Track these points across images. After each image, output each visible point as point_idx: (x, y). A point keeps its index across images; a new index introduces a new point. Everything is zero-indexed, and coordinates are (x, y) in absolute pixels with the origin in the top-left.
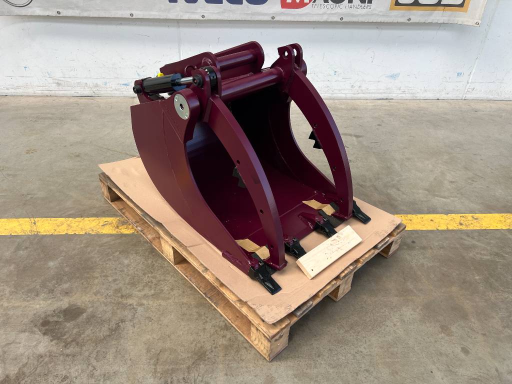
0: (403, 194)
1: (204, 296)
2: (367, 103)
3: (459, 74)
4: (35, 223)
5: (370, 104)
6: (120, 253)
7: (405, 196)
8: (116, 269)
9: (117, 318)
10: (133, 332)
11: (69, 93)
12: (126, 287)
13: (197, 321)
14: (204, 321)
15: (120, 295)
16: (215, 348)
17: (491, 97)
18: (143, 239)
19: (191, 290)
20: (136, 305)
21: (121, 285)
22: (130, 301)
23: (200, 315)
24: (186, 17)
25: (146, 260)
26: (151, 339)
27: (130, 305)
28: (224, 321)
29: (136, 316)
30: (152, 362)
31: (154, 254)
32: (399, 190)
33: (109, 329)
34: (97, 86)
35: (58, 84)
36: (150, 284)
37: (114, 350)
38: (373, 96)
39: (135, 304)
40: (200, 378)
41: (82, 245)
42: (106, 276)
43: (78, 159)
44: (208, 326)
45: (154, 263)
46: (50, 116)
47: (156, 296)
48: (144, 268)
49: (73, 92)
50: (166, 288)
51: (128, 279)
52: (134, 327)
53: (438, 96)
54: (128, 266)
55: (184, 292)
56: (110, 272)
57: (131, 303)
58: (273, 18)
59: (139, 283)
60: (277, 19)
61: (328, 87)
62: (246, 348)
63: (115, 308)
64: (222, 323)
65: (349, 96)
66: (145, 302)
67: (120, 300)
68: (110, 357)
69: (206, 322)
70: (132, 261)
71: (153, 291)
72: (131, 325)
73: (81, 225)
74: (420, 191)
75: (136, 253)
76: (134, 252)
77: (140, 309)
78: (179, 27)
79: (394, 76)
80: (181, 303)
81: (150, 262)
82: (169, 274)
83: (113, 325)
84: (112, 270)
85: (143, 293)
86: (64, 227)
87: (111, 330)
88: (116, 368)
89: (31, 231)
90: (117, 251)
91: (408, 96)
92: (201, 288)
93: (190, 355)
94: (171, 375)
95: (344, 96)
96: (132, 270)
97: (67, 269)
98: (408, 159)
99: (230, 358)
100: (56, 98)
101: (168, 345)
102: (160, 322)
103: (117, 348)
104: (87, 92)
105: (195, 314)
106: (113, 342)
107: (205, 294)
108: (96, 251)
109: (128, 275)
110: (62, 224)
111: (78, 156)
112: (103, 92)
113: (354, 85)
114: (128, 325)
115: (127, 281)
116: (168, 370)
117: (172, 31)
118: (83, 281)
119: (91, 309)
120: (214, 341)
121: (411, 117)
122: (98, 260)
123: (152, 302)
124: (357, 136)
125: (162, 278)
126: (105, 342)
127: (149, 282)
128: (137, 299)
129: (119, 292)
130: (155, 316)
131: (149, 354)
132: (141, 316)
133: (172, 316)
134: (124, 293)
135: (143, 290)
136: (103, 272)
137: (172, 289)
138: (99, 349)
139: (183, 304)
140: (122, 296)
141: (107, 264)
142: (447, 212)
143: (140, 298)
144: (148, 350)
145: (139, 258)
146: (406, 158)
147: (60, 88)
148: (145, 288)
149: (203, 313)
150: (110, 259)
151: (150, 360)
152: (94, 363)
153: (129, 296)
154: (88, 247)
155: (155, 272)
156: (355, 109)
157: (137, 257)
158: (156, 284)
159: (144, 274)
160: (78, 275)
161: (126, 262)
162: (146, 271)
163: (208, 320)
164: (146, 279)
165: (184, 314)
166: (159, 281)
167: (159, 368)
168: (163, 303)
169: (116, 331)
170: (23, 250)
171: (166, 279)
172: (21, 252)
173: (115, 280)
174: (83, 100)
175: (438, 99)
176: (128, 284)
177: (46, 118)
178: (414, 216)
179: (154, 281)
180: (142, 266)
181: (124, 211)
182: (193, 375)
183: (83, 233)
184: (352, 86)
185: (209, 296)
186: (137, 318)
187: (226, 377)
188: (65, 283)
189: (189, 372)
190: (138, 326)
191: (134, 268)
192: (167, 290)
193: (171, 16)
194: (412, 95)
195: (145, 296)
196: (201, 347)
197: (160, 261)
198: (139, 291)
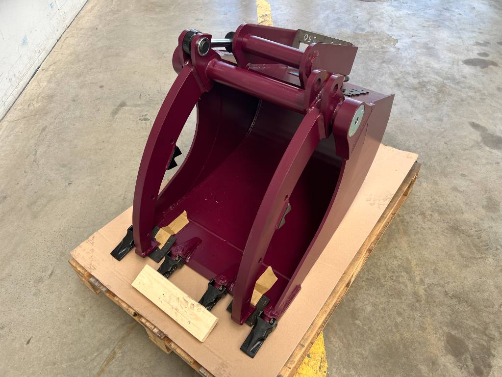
6: (357, 319)
8: (383, 317)
9: (446, 299)
10: (454, 282)
12: (405, 300)
13: (424, 234)
14: (422, 229)
15: (417, 304)
16: (444, 220)
19: (392, 242)
20: (424, 285)
21: (404, 306)
22: (422, 292)
23: (417, 233)
26: (454, 266)
27: (426, 291)
29: (437, 283)
30: (475, 262)
33: (459, 304)
36: (394, 278)
37: (478, 293)
39: (423, 287)
40: (473, 228)
42: (396, 325)
44: (426, 226)
45: (364, 279)
47: (408, 270)
48: (374, 288)
50: (396, 262)
51: (394, 301)
52: (449, 282)
53: (55, 38)
54: (374, 305)
55: (396, 247)
56: (388, 322)
57: (423, 291)
59: (395, 289)
62: (436, 202)
63: (435, 305)
64: (419, 217)
66: (418, 279)
67: (423, 302)
68: (486, 295)
69: (422, 227)
70: (366, 303)
71: (403, 274)
72: (448, 285)
75: (353, 300)
76: (352, 304)
77: (427, 281)
79: (25, 42)
80: (409, 248)
81: (363, 284)
82: (376, 263)
83: (454, 301)
84: (385, 322)
85: (408, 283)
87: (460, 302)
88: (492, 288)
90: (355, 324)
93: (458, 237)
94: (479, 247)
96: (380, 300)
99: (448, 211)
101: (455, 252)
102: (435, 261)
103: (475, 292)
105: (417, 236)
106: (471, 297)
108: (359, 350)
109: (389, 302)
114: (449, 288)
115: (397, 301)
116: (476, 249)
118: (411, 350)
119: (445, 328)
120: (438, 222)
122: (374, 343)
123: (416, 272)
124: (123, 105)
125: (383, 268)
126: (474, 303)
127: (392, 279)
128: (417, 286)
129: (413, 305)
130: (431, 267)
131: (469, 265)
132: (434, 278)
133: (426, 253)
134: (414, 300)
135: (403, 283)
136: (391, 331)
137: (396, 257)
138: (482, 307)
139: (410, 246)
140: (417, 301)
141: (377, 330)
143: (415, 283)
144: (466, 266)
145: (359, 296)
148: (401, 281)
149: (414, 231)
150: (369, 328)
151: (474, 263)
152: (497, 306)
153: (415, 294)
154: (354, 364)
155: (377, 276)
157: (359, 298)
158: (393, 272)
159: (383, 286)
160: (404, 360)
162: (378, 285)
163: (419, 227)
164: (389, 283)
165: (420, 244)
166: (388, 270)
167: (479, 256)
168: (414, 263)
169: (459, 297)
171: (383, 263)
173: (399, 314)
175: (58, 41)
176: (401, 299)
179: (389, 274)
180: (372, 290)
182: (473, 233)
186: (438, 282)
187: (465, 213)
188: (420, 371)
189: (472, 236)
190: (446, 279)
191: (376, 297)
192: (397, 261)
195: (411, 279)
196: (447, 229)
198: (406, 286)
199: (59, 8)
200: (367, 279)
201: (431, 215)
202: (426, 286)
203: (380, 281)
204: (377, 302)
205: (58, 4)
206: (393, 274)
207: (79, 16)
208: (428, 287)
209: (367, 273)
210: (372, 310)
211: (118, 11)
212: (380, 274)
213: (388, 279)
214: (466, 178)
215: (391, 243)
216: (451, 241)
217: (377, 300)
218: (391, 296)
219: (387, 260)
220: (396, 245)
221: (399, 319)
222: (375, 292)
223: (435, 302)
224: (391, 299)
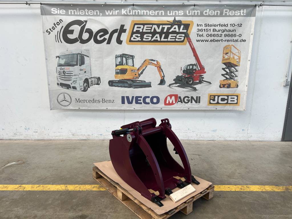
0: (218, 177)
1: (134, 212)
2: (204, 142)
3: (243, 130)
4: (67, 187)
5: (206, 143)
7: (218, 178)
8: (99, 203)
11: (76, 138)
12: (103, 209)
15: (101, 211)
17: (261, 140)
20: (107, 215)
21: (101, 208)
22: (105, 214)
24: (128, 109)
25: (110, 200)
29: (107, 218)
32: (215, 176)
34: (89, 135)
35: (73, 135)
36: (112, 208)
38: (207, 139)
41: (86, 194)
42: (95, 205)
43: (82, 164)
45: (114, 201)
46: (69, 147)
47: (115, 212)
49: (78, 138)
50: (119, 210)
53: (236, 139)
54: (104, 202)
55: (126, 211)
56: (97, 204)
58: (161, 109)
59: (108, 207)
60: (163, 109)
61: (186, 135)
63: (99, 216)
65: (196, 139)
66: (111, 214)
67: (101, 213)
70: (105, 200)
71: (114, 210)
73: (85, 187)
74: (225, 176)
76: (106, 197)
77: (109, 216)
78: (125, 112)
79: (214, 131)
81: (112, 200)
85: (110, 211)
86: (78, 188)
89: (65, 189)
90: (99, 197)
91: (223, 139)
95: (193, 139)
97: (80, 202)
98: (221, 164)
100: (71, 140)
104: (84, 138)
107: (134, 211)
108: (91, 196)
109: (104, 205)
110: (77, 187)
111: (82, 162)
112: (91, 138)
113: (198, 134)
115: (104, 207)
117: (122, 114)
118: (86, 206)
119: (90, 216)
121: (224, 148)
122: (92, 199)
123: (113, 214)
124: (199, 155)
125: (117, 206)
128: (107, 213)
132: (110, 218)
134: (103, 211)
135: (110, 210)
136: (94, 203)
137: (121, 210)
139: (125, 215)
141: (95, 201)
142: (235, 185)
143: (109, 213)
145: (108, 199)
146: (220, 164)
147: (74, 136)
150: (97, 199)
153: (105, 212)
154: (88, 195)
155: (114, 204)
156: (199, 144)
158: (115, 208)
160: (84, 204)
161: (103, 200)
162: (111, 204)
164: (111, 206)
168: (118, 214)
170: (63, 196)
172: (62, 196)
173: (99, 206)
174: (83, 141)
175: (236, 141)
177: (67, 148)
178: (221, 186)
180: (109, 202)
181: (101, 182)
183: (86, 190)
184: (197, 135)
185: (136, 212)
188: (80, 207)
191: (106, 202)
193: (122, 108)
194: (224, 139)
195: (111, 212)
197: (116, 200)
198: (108, 210)
199: (249, 133)
221: (97, 206)
223: (100, 216)
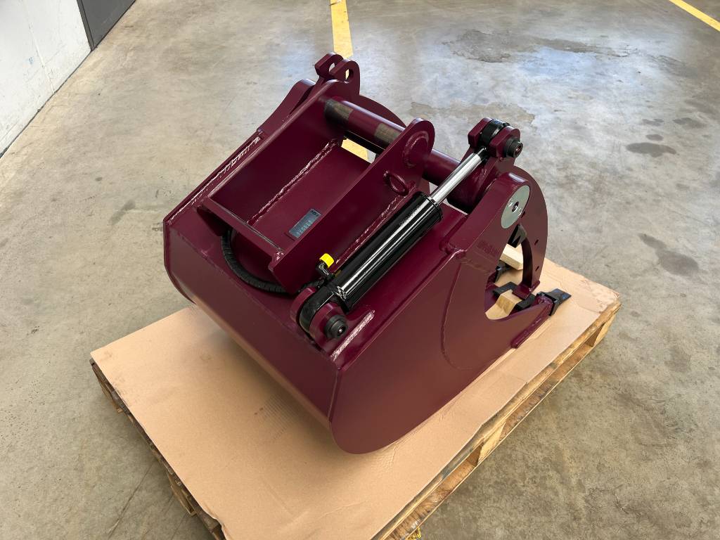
3: (31, 60)
9: (618, 514)
10: (630, 485)
12: (555, 517)
13: (581, 407)
14: (577, 399)
15: (575, 524)
16: (609, 385)
18: (437, 515)
19: (534, 420)
20: (584, 492)
21: (554, 528)
22: (581, 504)
23: (570, 405)
25: (489, 498)
26: (629, 459)
27: (587, 501)
28: (570, 378)
29: (603, 488)
30: (659, 452)
31: (471, 488)
33: (639, 521)
36: (538, 480)
37: (666, 504)
39: (583, 495)
40: (653, 398)
44: (584, 394)
47: (558, 467)
48: (506, 497)
50: (540, 454)
51: (539, 520)
52: (621, 485)
53: (35, 107)
54: (508, 526)
55: (540, 429)
57: (583, 501)
59: (540, 499)
62: (597, 356)
63: (601, 524)
64: (573, 380)
66: (574, 481)
67: (583, 520)
68: (677, 507)
69: (578, 397)
70: (495, 523)
71: (551, 473)
72: (620, 490)
75: (475, 520)
76: (474, 526)
77: (589, 485)
80: (560, 431)
81: (491, 491)
82: (510, 456)
83: (630, 518)
85: (559, 487)
87: (639, 518)
88: (687, 494)
91: (15, 131)
92: (532, 403)
93: (631, 411)
94: (664, 428)
96: (517, 518)
99: (616, 370)
101: (628, 436)
102: (600, 451)
103: (661, 501)
105: (570, 411)
106: (656, 509)
109: (530, 521)
114: (622, 495)
115: (544, 519)
116: (660, 431)
120: (601, 387)
121: (85, 146)
123: (571, 470)
124: (128, 207)
125: (521, 463)
126: (661, 521)
127: (535, 482)
128: (573, 494)
129: (568, 526)
130: (593, 461)
131: (651, 457)
132: (599, 480)
133: (584, 438)
134: (569, 517)
135: (552, 488)
137: (539, 446)
138: (674, 527)
139: (560, 427)
140: (575, 519)
143: (570, 489)
144: (647, 459)
145: (485, 512)
148: (548, 486)
149: (566, 402)
151: (658, 455)
152: (695, 525)
153: (571, 506)
155: (512, 477)
157: (484, 515)
158: (537, 471)
159: (520, 494)
162: (514, 492)
163: (574, 395)
164: (531, 489)
165: (576, 423)
166: (528, 467)
167: (664, 441)
168: (567, 454)
169: (638, 510)
171: (520, 457)
175: (39, 110)
176: (549, 515)
179: (530, 475)
180: (503, 501)
182: (653, 405)
186: (605, 485)
187: (640, 373)
189: (653, 409)
190: (617, 481)
191: (511, 514)
192: (542, 452)
194: (17, 126)
195: (564, 481)
196: (616, 399)
198: (556, 494)
199: (44, 65)
200: (496, 483)
201: (591, 377)
202: (587, 493)
203: (516, 486)
204: (512, 521)
205: (42, 58)
206: (535, 474)
207: (74, 76)
208: (591, 494)
209: (495, 473)
210: (504, 536)
211: (133, 69)
212: (516, 474)
213: (528, 482)
214: (640, 318)
215: (533, 423)
216: (622, 419)
217: (512, 519)
218: (534, 510)
219: (527, 450)
220: (540, 426)
222: (508, 504)
223: (601, 520)
224: (534, 517)
